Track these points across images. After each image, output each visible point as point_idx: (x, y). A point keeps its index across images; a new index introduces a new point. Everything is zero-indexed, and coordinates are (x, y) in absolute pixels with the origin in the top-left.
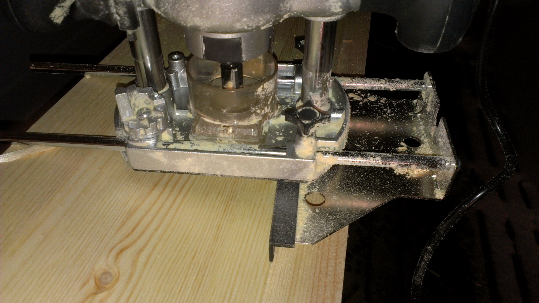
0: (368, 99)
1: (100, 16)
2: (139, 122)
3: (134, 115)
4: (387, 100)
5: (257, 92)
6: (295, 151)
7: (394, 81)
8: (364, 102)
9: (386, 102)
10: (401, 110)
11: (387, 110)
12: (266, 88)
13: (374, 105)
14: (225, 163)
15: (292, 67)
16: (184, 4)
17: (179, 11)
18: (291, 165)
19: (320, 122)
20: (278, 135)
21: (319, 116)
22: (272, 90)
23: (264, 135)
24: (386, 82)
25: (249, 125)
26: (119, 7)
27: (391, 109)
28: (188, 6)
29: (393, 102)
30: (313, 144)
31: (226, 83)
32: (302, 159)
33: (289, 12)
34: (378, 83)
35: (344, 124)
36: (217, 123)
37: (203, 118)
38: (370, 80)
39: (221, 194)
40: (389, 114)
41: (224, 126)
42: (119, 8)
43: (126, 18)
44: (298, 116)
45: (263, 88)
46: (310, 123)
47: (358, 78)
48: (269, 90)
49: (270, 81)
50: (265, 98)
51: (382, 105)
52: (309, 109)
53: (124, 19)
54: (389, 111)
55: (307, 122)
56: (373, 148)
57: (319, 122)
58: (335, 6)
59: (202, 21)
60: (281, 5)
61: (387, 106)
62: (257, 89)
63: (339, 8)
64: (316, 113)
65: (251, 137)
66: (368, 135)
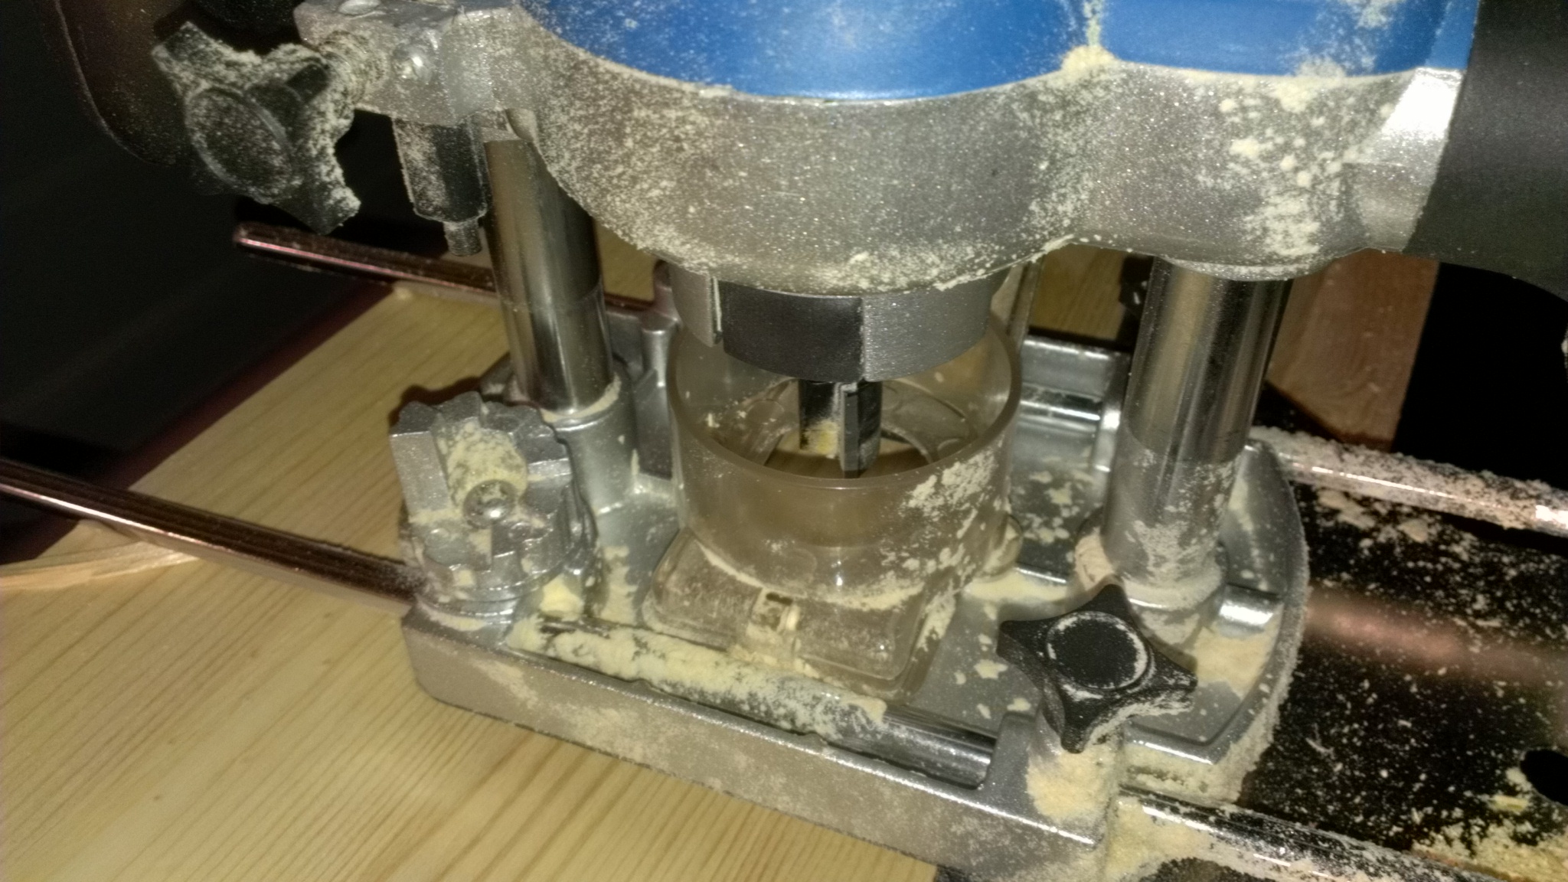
0: (1401, 527)
1: (276, 191)
2: (466, 533)
3: (456, 505)
4: (1481, 549)
5: (909, 497)
6: (1027, 776)
7: (1521, 490)
8: (1382, 538)
9: (1473, 554)
10: (1534, 604)
11: (1474, 595)
12: (949, 487)
13: (1421, 564)
14: (741, 760)
15: (1102, 361)
16: (620, 169)
17: (604, 192)
18: (1000, 834)
19: (1144, 702)
20: (985, 649)
21: (1146, 672)
22: (978, 489)
23: (926, 650)
24: (1486, 490)
25: (865, 609)
26: (408, 135)
27: (1492, 595)
28: (634, 180)
29: (1506, 560)
30: (1104, 771)
31: (814, 423)
32: (1046, 820)
33: (1069, 230)
34: (1449, 488)
35: (1262, 679)
36: (745, 578)
37: (703, 548)
38: (1418, 469)
39: (724, 847)
40: (1478, 614)
41: (771, 597)
42: (408, 140)
43: (433, 178)
44: (1052, 655)
45: (938, 485)
46: (1095, 700)
47: (1369, 452)
48: (965, 490)
49: (972, 461)
50: (943, 519)
51: (1457, 566)
52: (1105, 625)
53: (425, 178)
54: (1481, 603)
55: (1081, 695)
56: (1384, 774)
57: (1138, 701)
58: (1286, 234)
59: (683, 244)
60: (1034, 207)
61: (1477, 578)
62: (913, 488)
63: (1305, 240)
64: (1132, 654)
65: (865, 662)
66: (1371, 705)
